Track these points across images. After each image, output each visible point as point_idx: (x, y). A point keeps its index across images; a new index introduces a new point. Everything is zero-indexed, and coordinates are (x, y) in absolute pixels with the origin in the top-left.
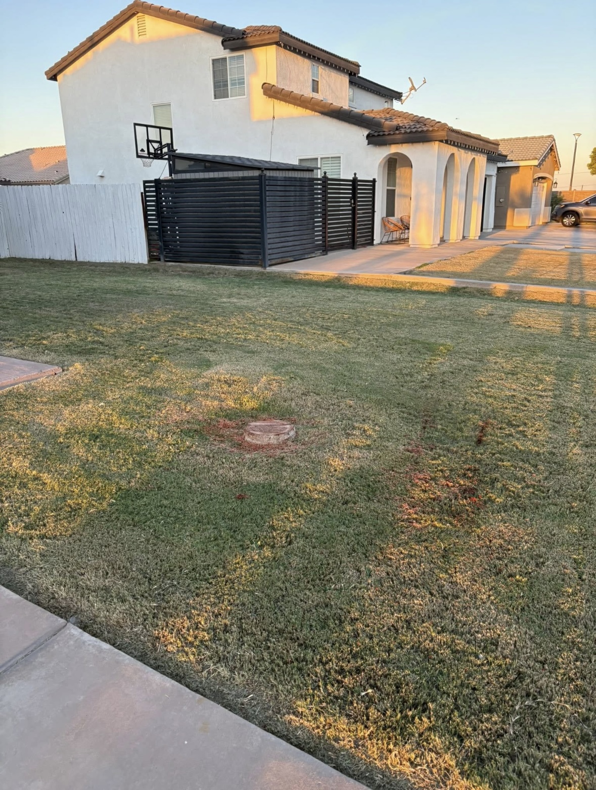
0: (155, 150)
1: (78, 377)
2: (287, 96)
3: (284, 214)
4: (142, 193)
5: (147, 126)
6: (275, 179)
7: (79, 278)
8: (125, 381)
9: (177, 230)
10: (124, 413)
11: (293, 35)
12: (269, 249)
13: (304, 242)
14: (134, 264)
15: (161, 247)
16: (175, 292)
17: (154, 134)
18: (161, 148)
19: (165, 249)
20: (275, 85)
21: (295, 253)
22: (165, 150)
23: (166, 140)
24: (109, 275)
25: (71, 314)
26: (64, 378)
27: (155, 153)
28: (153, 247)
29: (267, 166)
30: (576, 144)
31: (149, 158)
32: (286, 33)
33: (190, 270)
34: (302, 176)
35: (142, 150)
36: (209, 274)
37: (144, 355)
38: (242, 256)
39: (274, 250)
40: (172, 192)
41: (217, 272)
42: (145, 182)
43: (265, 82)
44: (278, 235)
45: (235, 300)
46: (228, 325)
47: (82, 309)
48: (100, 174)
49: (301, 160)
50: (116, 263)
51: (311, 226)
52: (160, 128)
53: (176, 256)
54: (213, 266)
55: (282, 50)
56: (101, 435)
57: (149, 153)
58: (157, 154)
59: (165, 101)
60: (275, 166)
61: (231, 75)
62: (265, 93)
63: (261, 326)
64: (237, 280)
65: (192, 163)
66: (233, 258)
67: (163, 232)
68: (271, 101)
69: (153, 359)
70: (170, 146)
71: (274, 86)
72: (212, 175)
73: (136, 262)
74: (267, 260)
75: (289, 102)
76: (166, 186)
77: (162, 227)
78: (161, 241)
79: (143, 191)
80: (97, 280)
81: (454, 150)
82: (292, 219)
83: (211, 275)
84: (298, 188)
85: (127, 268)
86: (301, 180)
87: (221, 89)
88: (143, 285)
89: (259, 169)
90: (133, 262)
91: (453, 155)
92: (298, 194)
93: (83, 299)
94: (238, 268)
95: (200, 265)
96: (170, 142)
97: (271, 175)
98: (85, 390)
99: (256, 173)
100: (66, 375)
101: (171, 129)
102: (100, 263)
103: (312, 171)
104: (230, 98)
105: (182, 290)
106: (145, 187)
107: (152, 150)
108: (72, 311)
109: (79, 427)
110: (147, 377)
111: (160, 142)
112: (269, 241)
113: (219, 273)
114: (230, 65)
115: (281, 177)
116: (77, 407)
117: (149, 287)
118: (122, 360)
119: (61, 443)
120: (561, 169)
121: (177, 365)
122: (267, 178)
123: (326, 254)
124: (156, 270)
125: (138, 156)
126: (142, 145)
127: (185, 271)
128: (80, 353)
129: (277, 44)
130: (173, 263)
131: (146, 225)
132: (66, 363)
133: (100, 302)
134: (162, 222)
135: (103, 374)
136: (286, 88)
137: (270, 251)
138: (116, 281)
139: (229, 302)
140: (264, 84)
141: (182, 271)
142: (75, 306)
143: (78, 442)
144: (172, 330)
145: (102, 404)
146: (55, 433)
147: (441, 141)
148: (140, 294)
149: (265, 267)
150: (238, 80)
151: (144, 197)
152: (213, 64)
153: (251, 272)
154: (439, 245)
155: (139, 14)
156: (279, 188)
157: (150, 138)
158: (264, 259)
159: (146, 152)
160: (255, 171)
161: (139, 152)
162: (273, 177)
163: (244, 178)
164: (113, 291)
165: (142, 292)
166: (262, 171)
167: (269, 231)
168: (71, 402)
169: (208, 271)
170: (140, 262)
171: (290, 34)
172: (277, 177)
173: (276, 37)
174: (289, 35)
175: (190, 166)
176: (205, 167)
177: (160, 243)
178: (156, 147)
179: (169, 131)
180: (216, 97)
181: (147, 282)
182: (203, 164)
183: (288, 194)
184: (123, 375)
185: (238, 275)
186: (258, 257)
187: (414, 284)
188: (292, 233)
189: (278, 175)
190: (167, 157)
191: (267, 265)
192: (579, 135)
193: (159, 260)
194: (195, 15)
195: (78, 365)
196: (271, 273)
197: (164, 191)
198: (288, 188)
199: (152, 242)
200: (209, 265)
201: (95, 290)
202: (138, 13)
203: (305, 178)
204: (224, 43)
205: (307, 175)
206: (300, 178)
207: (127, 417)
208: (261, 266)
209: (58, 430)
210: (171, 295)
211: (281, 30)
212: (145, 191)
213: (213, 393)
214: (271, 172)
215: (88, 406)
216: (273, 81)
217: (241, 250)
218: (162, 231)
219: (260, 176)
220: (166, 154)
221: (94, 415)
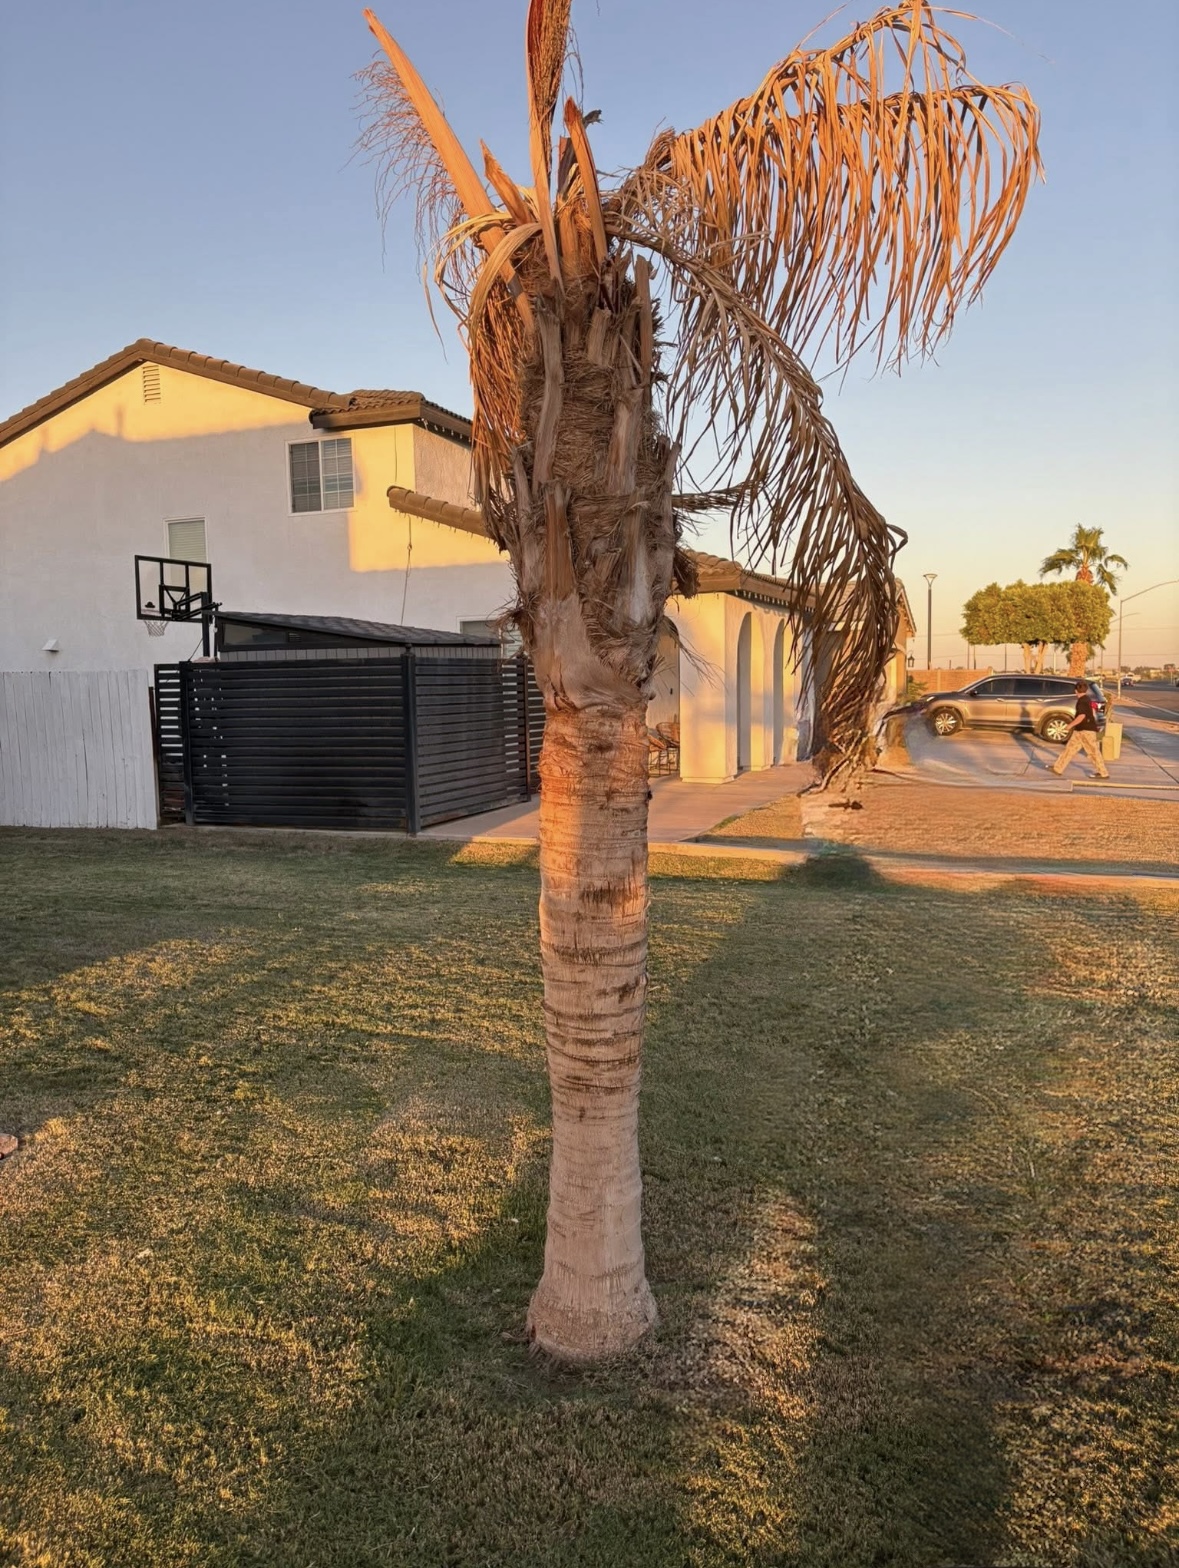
0: (175, 604)
1: (64, 1166)
2: (437, 510)
3: (449, 728)
4: (151, 689)
5: (162, 561)
6: (432, 663)
7: (11, 870)
8: (187, 1170)
9: (224, 761)
10: (209, 1281)
11: (445, 407)
12: (422, 796)
13: (487, 779)
14: (126, 831)
15: (187, 795)
16: (235, 900)
17: (174, 576)
18: (188, 600)
19: (195, 799)
20: (413, 489)
21: (469, 801)
22: (196, 605)
23: (198, 586)
24: (78, 860)
25: (12, 972)
26: (30, 1171)
27: (175, 610)
28: (171, 796)
29: (416, 638)
30: (930, 592)
31: (163, 618)
32: (432, 405)
33: (250, 841)
34: (480, 657)
35: (150, 605)
36: (295, 849)
37: (212, 1083)
38: (365, 810)
39: (431, 798)
40: (216, 687)
41: (311, 844)
42: (158, 667)
43: (393, 484)
44: (438, 768)
45: (375, 915)
46: (384, 984)
47: (37, 954)
48: (50, 645)
49: (464, 624)
50: (86, 829)
51: (499, 749)
52: (187, 564)
53: (220, 815)
54: (301, 831)
55: (425, 433)
56: (162, 1365)
57: (163, 610)
58: (180, 610)
59: (192, 515)
60: (432, 639)
61: (325, 472)
62: (393, 504)
63: (457, 981)
64: (359, 860)
65: (258, 631)
66: (346, 814)
67: (194, 764)
68: (404, 519)
69: (239, 1094)
70: (206, 597)
71: (410, 491)
72: (301, 655)
73: (131, 826)
74: (417, 818)
75: (440, 521)
76: (205, 676)
77: (193, 756)
78: (188, 784)
79: (153, 685)
80: (55, 875)
81: (747, 606)
82: (464, 736)
83: (300, 851)
84: (474, 679)
85: (113, 840)
86: (480, 663)
87: (306, 493)
88: (162, 883)
89: (400, 644)
90: (125, 827)
91: (748, 615)
92: (474, 689)
93: (33, 926)
94: (356, 835)
95: (271, 830)
96: (205, 590)
97: (425, 655)
98: (91, 1208)
99: (396, 653)
100: (32, 1158)
101: (209, 567)
102: (50, 829)
103: (498, 646)
104: (323, 511)
105: (252, 894)
106: (158, 677)
107: (169, 605)
108: (14, 963)
109: (98, 1339)
110: (241, 1151)
111: (186, 590)
112: (421, 781)
113: (316, 847)
114: (324, 455)
115: (444, 660)
116: (79, 1269)
117: (175, 889)
118: (166, 1102)
119: (58, 1404)
120: (917, 634)
121: (301, 1109)
122: (417, 661)
123: (529, 800)
124: (180, 844)
125: (140, 616)
126: (151, 594)
127: (242, 845)
128: (53, 1084)
129: (417, 421)
130: (213, 828)
131: (159, 751)
132: (25, 1120)
133: (77, 936)
134: (193, 746)
135: (128, 1150)
136: (433, 496)
137: (424, 801)
138: (99, 877)
139: (363, 921)
140: (392, 487)
141: (235, 844)
142: (18, 947)
143: (103, 1398)
144: (260, 1004)
145: (147, 1252)
146: (33, 1366)
147: (731, 593)
148: (158, 907)
149: (413, 832)
150: (341, 480)
151: (156, 695)
152: (291, 453)
153: (386, 843)
154: (735, 777)
155: (148, 364)
156: (439, 680)
157: (167, 583)
158: (411, 815)
159: (157, 608)
160: (392, 649)
161: (143, 607)
162: (428, 659)
163: (369, 662)
164: (95, 902)
165: (162, 903)
166: (408, 648)
167: (421, 761)
168: (61, 1250)
169: (292, 844)
170: (140, 826)
171: (440, 405)
172: (435, 660)
173: (415, 410)
174: (437, 407)
175: (255, 638)
176: (288, 639)
177: (186, 787)
178: (177, 600)
179: (205, 570)
180: (295, 509)
181: (170, 876)
182: (283, 633)
183: (456, 689)
184: (181, 1151)
185: (359, 849)
186: (400, 812)
187: (723, 862)
188: (464, 764)
189: (436, 656)
190: (200, 616)
191: (418, 827)
192: (934, 576)
193: (183, 820)
194: (259, 369)
195: (56, 1125)
196: (426, 843)
197: (198, 685)
198: (456, 680)
199: (169, 785)
200: (293, 830)
201: (56, 901)
202: (144, 361)
203: (486, 661)
204: (315, 418)
205: (488, 654)
206: (478, 660)
207: (222, 1292)
208: (406, 829)
209: (41, 1356)
210: (229, 907)
211: (423, 399)
212: (158, 686)
213: (414, 1194)
214: (424, 649)
215: (106, 1263)
216: (408, 482)
217: (361, 799)
218: (191, 761)
219: (404, 660)
220: (196, 612)
221: (130, 1294)
